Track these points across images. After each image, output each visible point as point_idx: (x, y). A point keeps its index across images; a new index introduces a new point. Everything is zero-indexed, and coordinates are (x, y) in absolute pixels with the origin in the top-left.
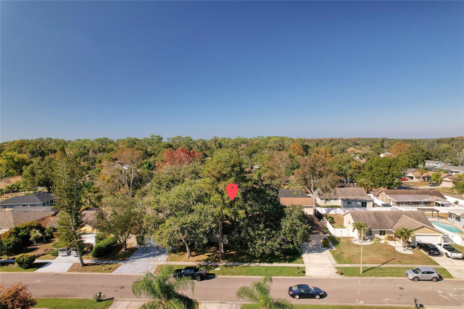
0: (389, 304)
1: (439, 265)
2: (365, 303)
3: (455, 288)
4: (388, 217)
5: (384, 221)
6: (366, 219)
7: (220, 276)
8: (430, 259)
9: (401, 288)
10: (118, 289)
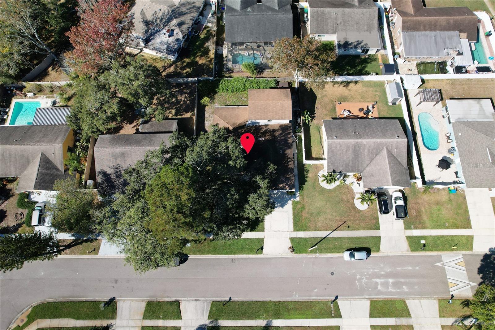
0: (316, 296)
1: (379, 229)
2: (299, 296)
3: (371, 270)
4: (366, 152)
5: (360, 160)
6: (342, 155)
7: (191, 256)
8: (377, 219)
9: (332, 274)
10: (114, 284)
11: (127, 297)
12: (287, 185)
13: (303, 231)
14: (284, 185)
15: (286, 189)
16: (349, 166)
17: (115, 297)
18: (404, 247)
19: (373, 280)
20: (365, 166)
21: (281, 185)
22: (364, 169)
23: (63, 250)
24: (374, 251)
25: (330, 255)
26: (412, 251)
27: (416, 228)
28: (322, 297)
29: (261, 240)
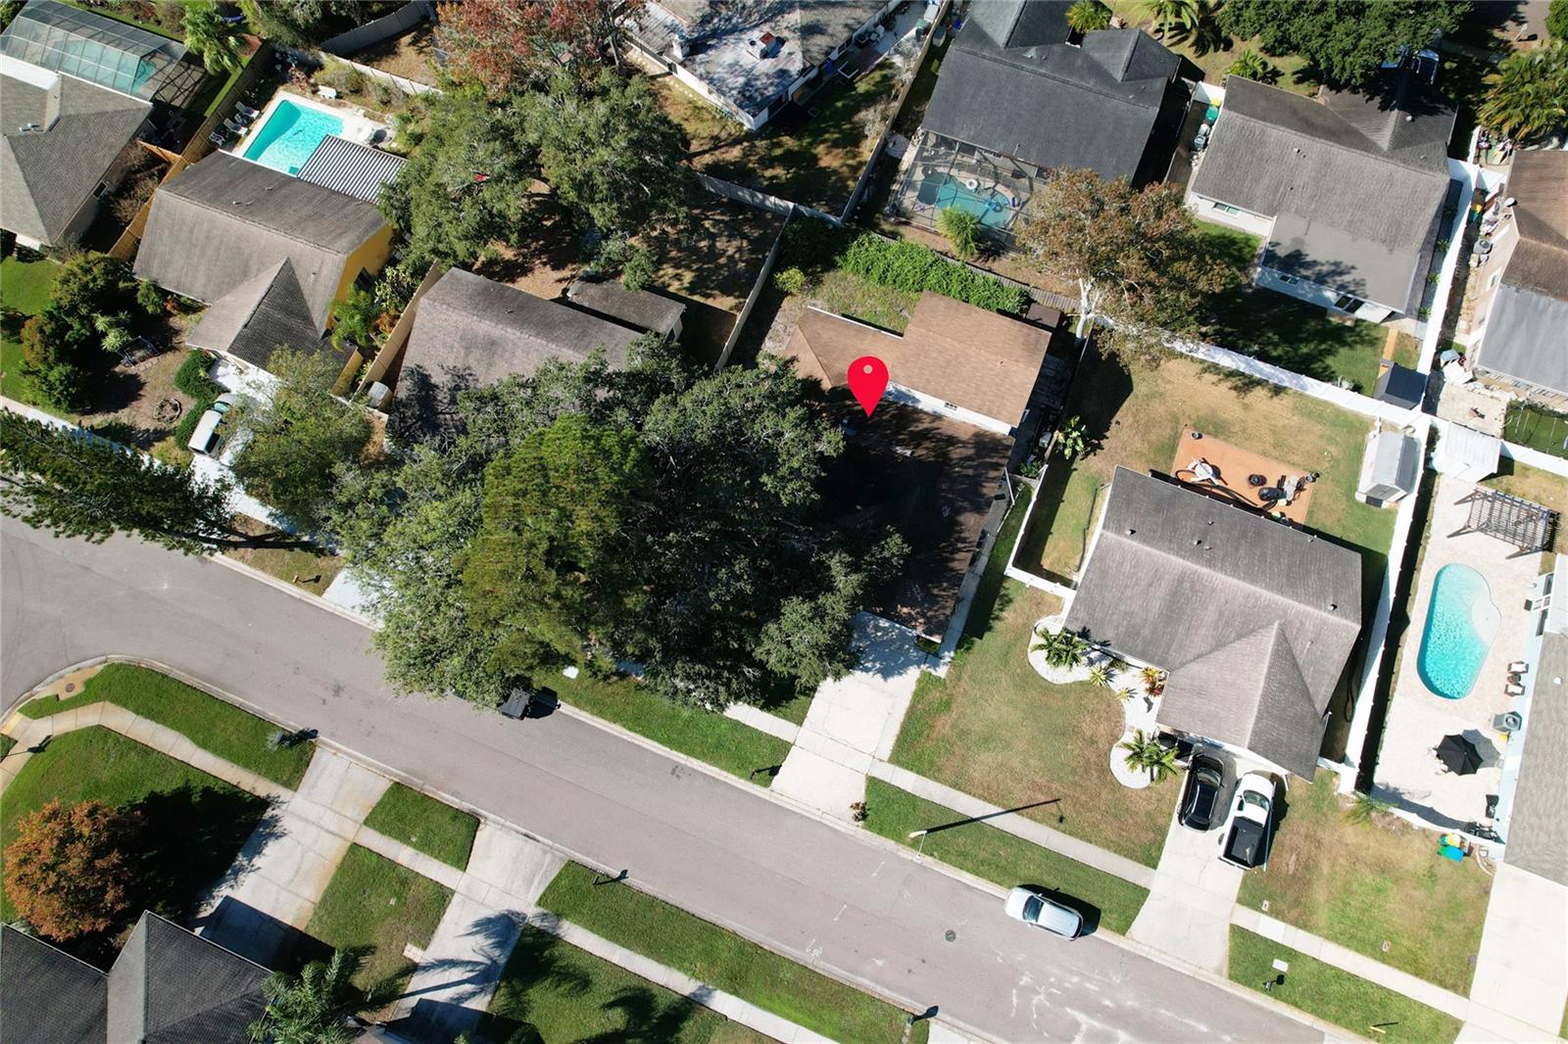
1: (1155, 867)
2: (824, 957)
3: (1076, 979)
4: (1210, 615)
5: (1181, 629)
6: (1128, 593)
7: (565, 708)
8: (1161, 833)
9: (951, 936)
10: (328, 695)
11: (348, 746)
12: (924, 615)
13: (918, 773)
14: (913, 613)
15: (914, 627)
16: (1138, 634)
17: (316, 732)
18: (1211, 956)
19: (1069, 1010)
20: (1190, 657)
21: (905, 610)
22: (1183, 665)
23: (236, 545)
24: (1108, 926)
25: (967, 878)
26: (1231, 977)
27: (1275, 913)
28: (889, 989)
29: (782, 748)
